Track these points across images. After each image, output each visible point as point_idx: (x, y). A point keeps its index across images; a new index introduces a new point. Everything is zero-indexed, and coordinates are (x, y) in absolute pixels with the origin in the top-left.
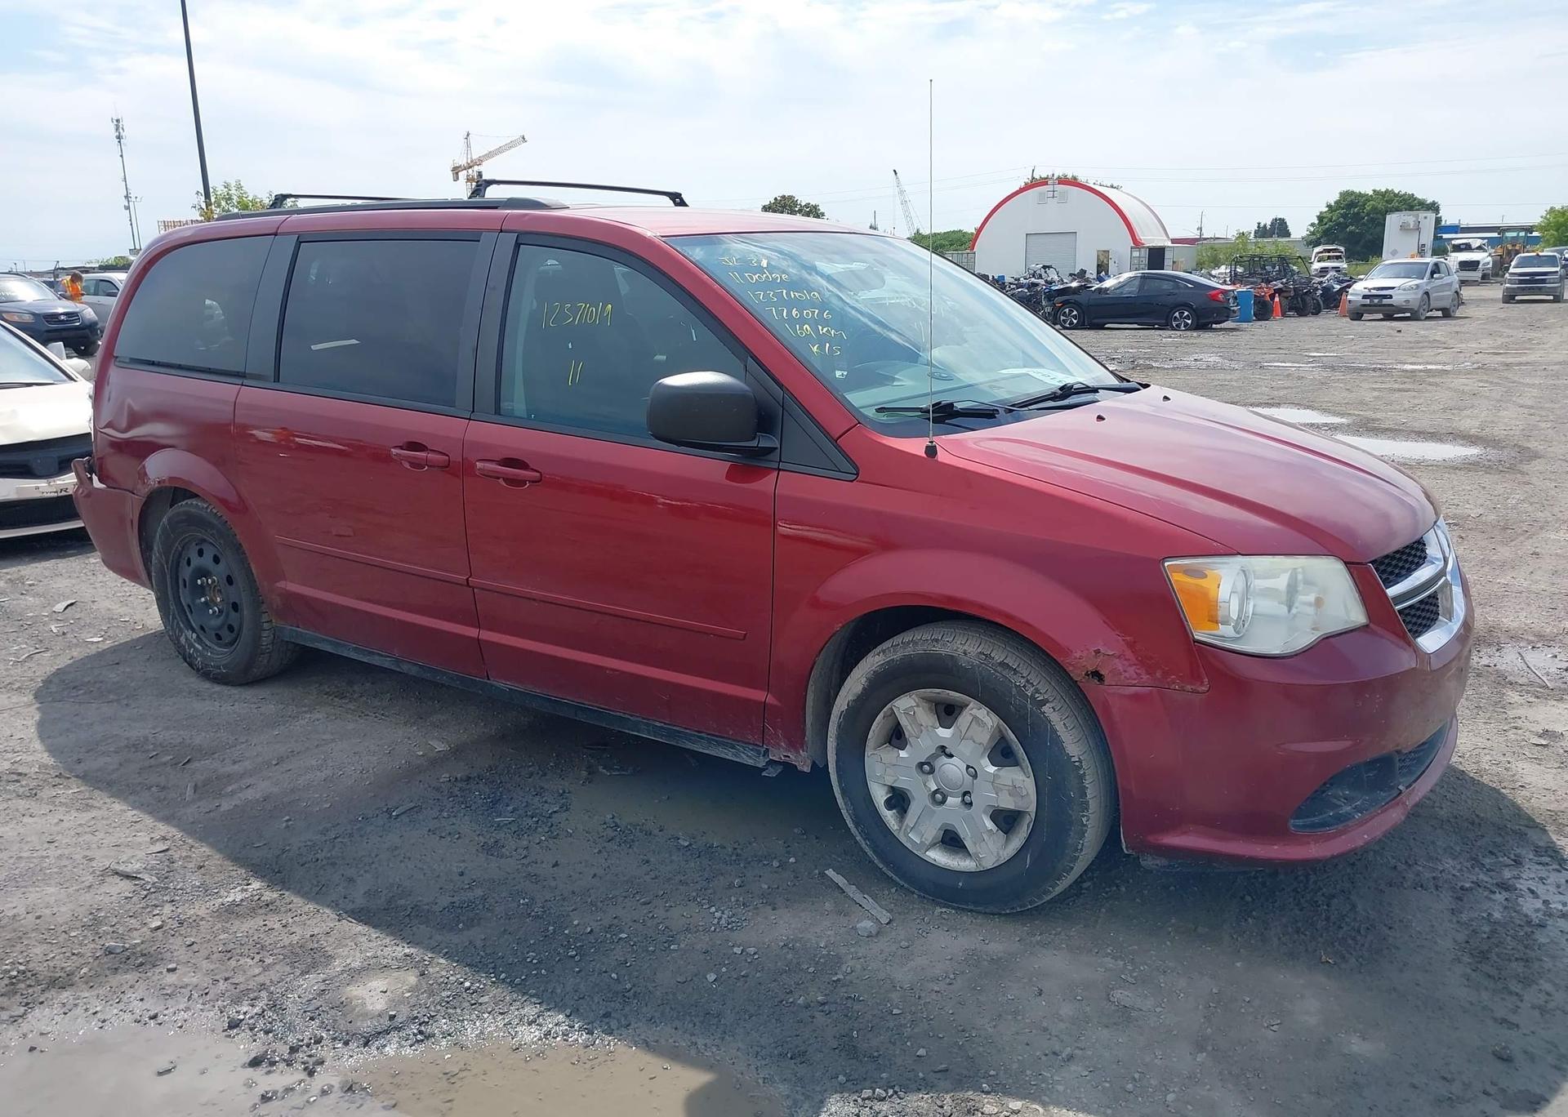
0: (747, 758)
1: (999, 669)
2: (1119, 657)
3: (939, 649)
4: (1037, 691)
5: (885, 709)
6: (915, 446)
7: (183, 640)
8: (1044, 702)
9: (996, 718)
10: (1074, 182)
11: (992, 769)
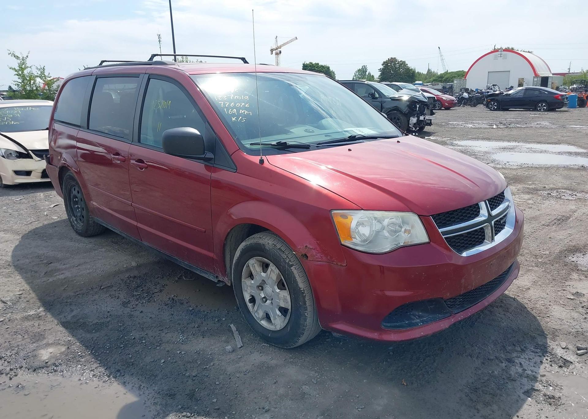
0: (211, 278)
1: (278, 251)
2: (314, 249)
3: (261, 242)
4: (290, 261)
5: (246, 264)
6: (256, 159)
7: (71, 219)
8: (292, 265)
9: (278, 270)
10: (511, 50)
11: (278, 291)
